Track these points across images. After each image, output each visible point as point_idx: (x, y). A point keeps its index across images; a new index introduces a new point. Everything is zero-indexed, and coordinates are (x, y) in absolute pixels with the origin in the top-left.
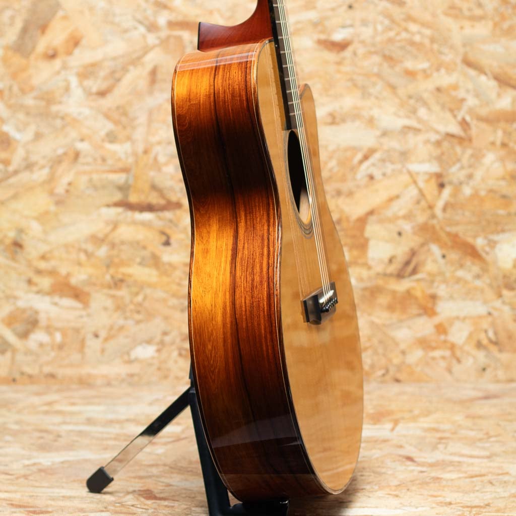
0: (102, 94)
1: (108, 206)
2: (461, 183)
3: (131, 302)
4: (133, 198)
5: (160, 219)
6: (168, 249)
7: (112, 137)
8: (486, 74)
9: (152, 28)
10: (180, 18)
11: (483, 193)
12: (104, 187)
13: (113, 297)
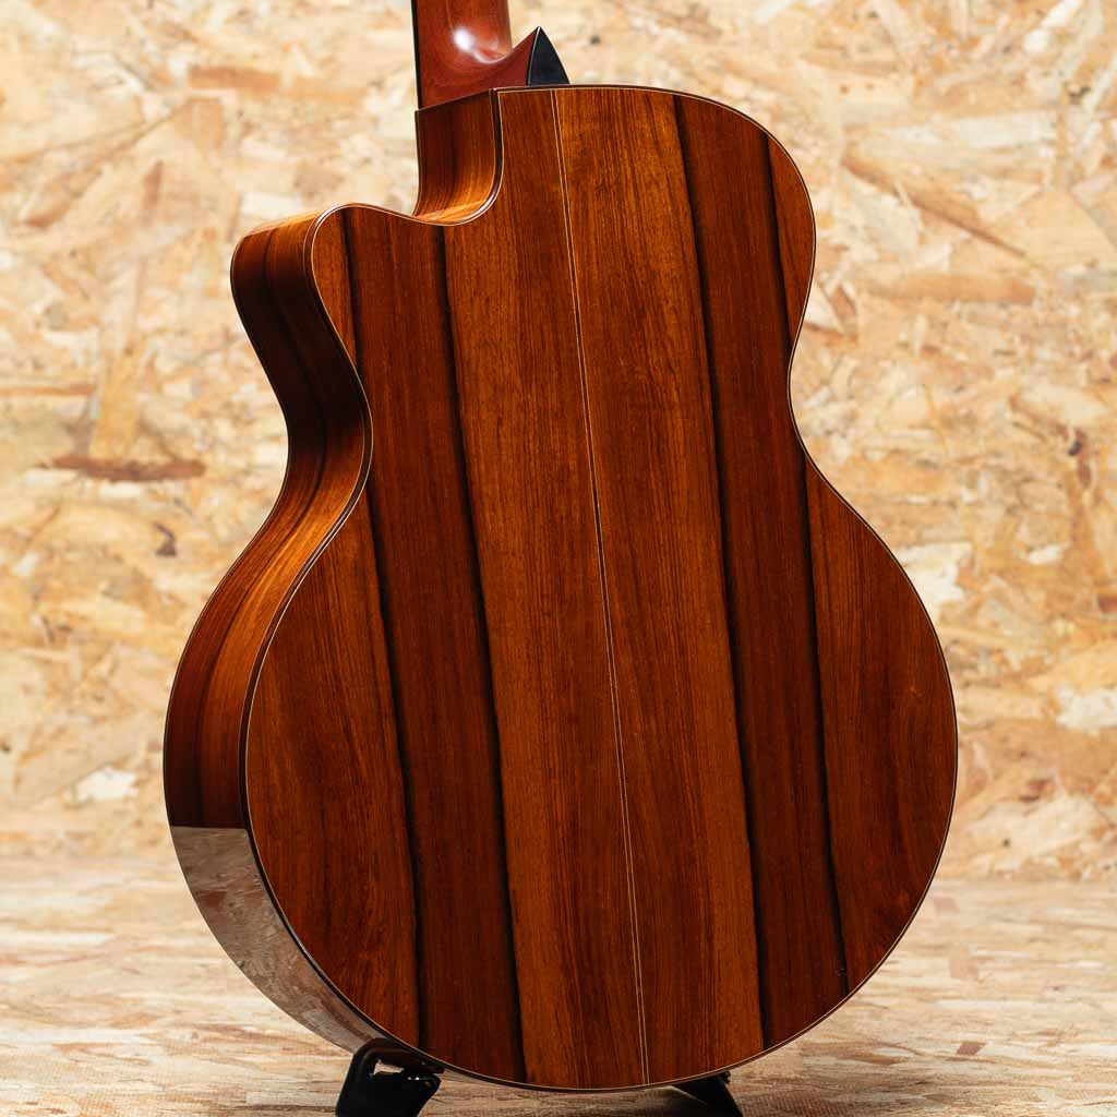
0: (40, 223)
1: (43, 466)
2: (829, 433)
3: (85, 676)
4: (98, 451)
5: (156, 497)
6: (171, 561)
7: (57, 318)
8: (896, 193)
9: (156, 80)
10: (217, 62)
11: (877, 456)
12: (35, 425)
13: (47, 663)
